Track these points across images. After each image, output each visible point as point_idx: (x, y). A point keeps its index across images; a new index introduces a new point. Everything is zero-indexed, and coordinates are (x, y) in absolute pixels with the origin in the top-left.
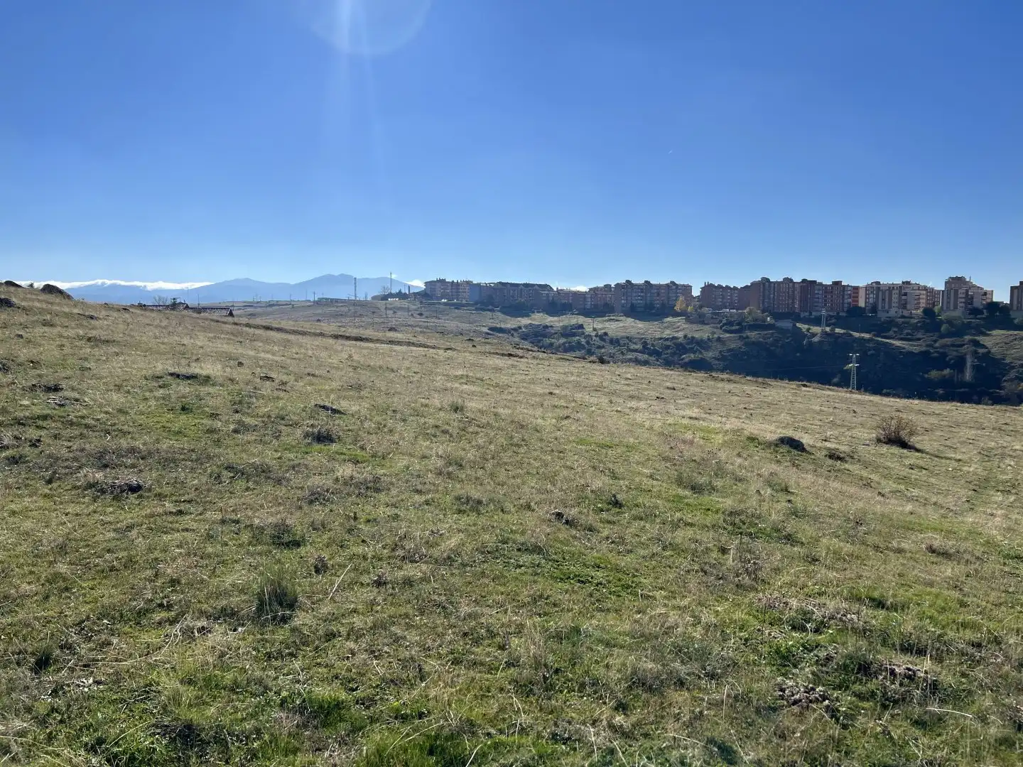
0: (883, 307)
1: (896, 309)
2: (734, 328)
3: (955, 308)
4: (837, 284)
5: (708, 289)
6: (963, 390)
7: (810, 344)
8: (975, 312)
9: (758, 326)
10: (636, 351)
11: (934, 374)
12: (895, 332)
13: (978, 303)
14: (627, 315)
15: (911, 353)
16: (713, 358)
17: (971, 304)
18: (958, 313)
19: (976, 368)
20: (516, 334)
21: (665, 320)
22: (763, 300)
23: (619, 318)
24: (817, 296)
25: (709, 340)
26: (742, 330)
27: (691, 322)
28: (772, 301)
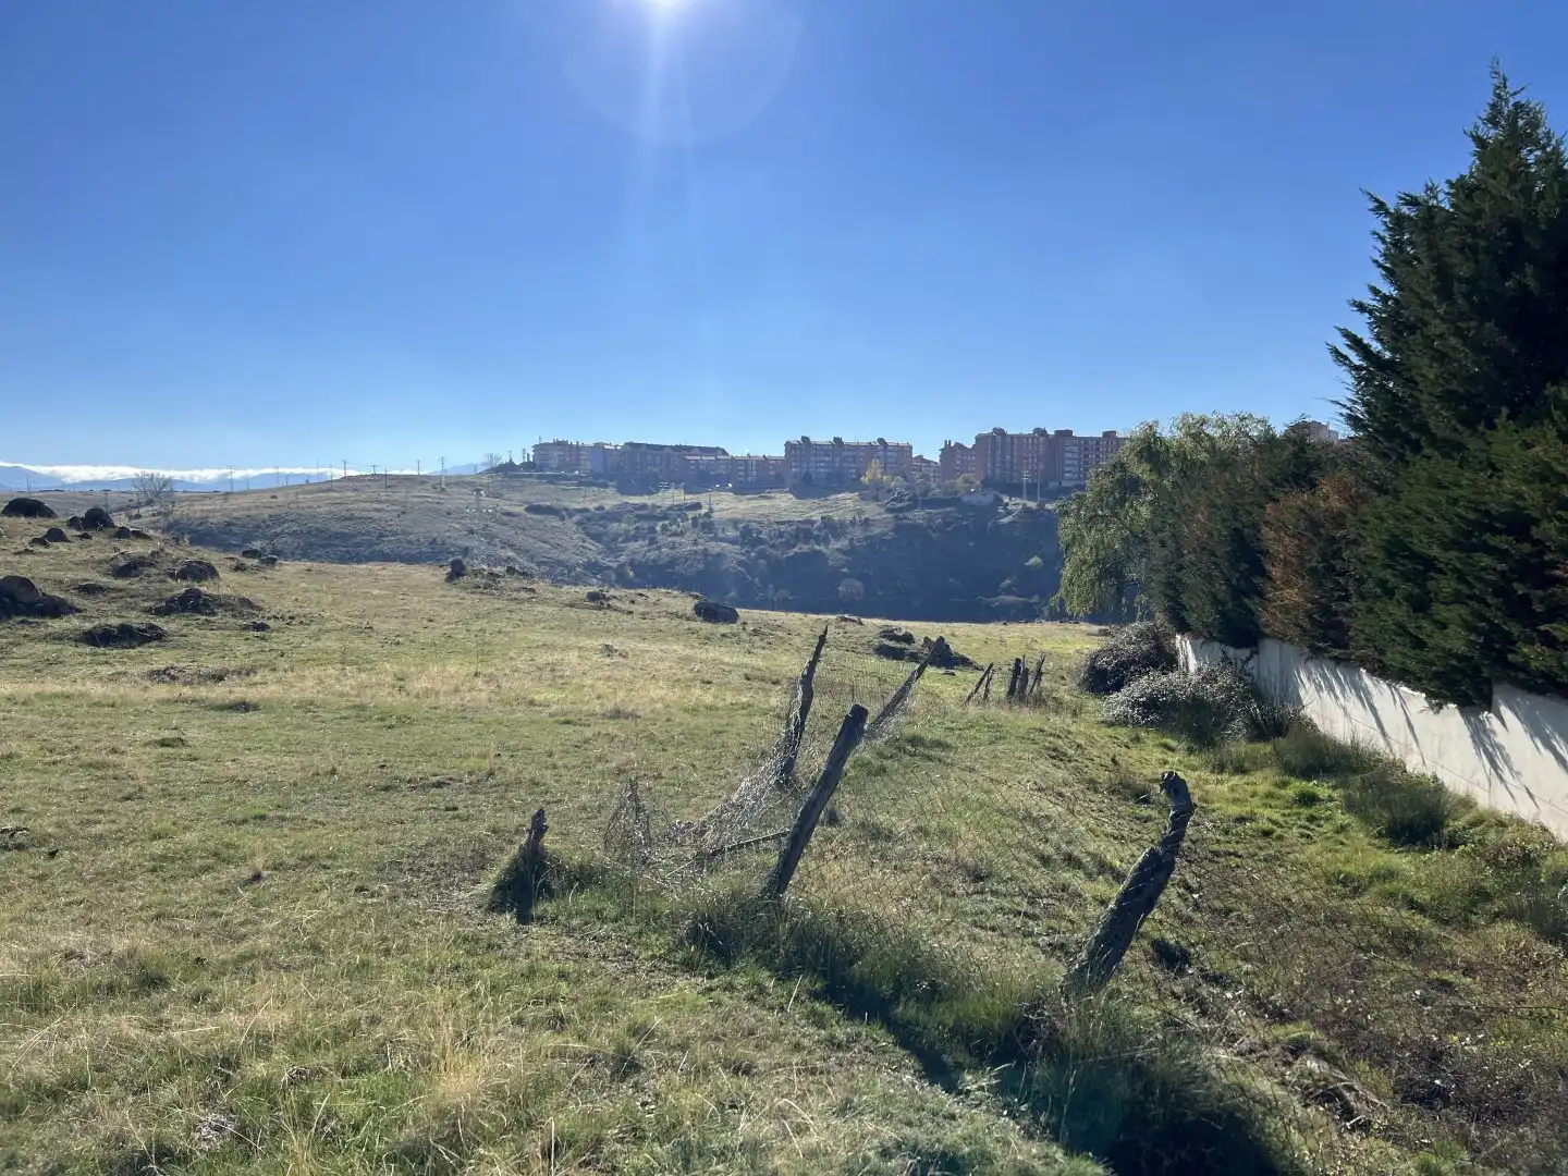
2: (900, 505)
4: (1109, 435)
5: (947, 451)
9: (946, 500)
20: (577, 518)
21: (833, 497)
22: (994, 464)
23: (778, 495)
24: (1069, 455)
25: (853, 523)
26: (909, 508)
27: (863, 498)
28: (1008, 466)
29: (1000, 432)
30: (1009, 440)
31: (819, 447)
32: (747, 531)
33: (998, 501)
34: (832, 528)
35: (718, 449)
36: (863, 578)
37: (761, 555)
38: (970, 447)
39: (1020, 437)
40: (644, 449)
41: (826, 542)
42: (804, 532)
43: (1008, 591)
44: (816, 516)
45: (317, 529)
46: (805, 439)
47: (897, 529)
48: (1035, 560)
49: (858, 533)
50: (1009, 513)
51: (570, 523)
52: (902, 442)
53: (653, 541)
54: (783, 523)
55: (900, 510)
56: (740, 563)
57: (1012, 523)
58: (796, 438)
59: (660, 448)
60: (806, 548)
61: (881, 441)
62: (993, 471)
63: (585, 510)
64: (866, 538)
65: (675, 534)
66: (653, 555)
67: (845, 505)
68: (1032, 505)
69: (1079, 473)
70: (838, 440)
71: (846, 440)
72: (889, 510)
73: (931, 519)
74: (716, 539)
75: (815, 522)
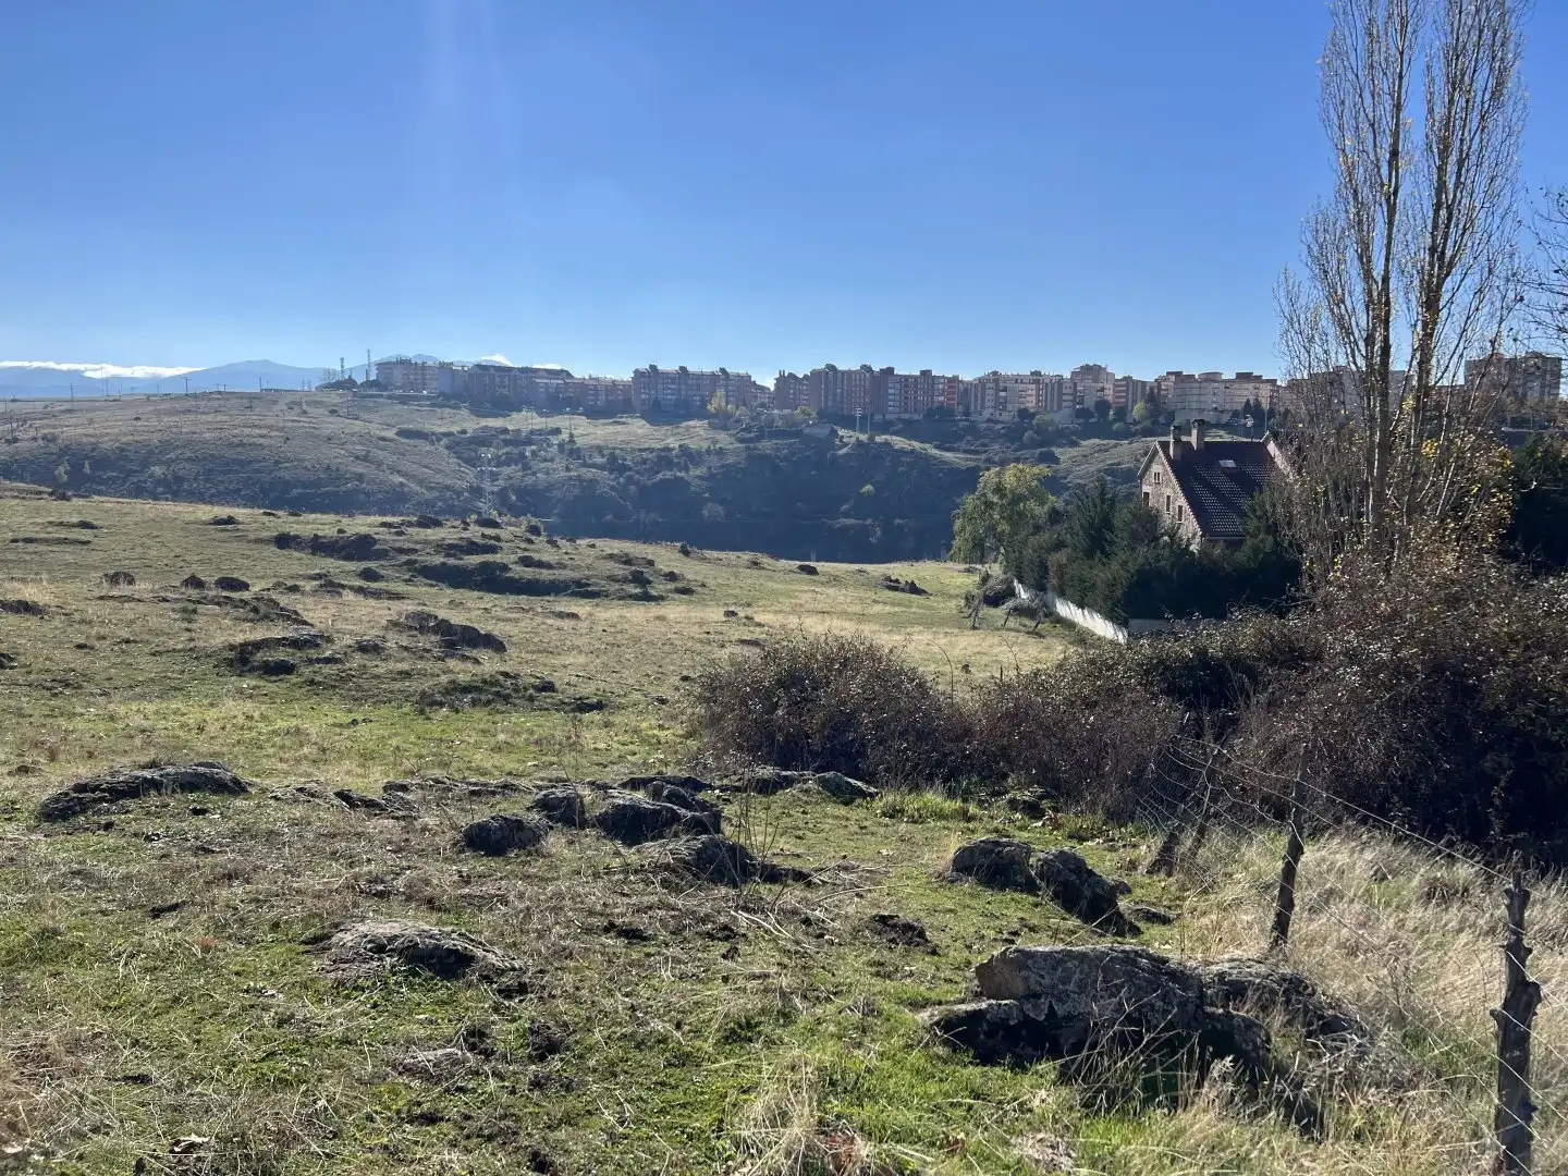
0: (976, 407)
1: (992, 410)
2: (749, 435)
3: (1060, 408)
4: (926, 373)
5: (785, 381)
8: (1083, 413)
9: (791, 431)
10: (594, 466)
12: (967, 442)
13: (1091, 402)
14: (642, 416)
15: (957, 471)
16: (698, 476)
18: (1061, 418)
20: (445, 441)
21: (685, 424)
22: (826, 397)
23: (630, 420)
24: (891, 391)
25: (708, 451)
26: (758, 439)
27: (713, 427)
28: (838, 399)
29: (832, 368)
30: (839, 375)
31: (666, 375)
32: (613, 458)
33: (834, 433)
34: (689, 456)
35: (562, 371)
36: (723, 502)
37: (630, 480)
38: (801, 376)
39: (849, 373)
40: (492, 371)
41: (687, 469)
42: (664, 459)
43: (846, 515)
44: (673, 443)
45: (212, 455)
46: (653, 368)
47: (750, 458)
48: (869, 488)
49: (714, 461)
50: (846, 445)
51: (441, 448)
52: (742, 372)
53: (526, 467)
54: (645, 450)
55: (750, 440)
56: (612, 488)
57: (847, 454)
58: (644, 366)
59: (509, 369)
60: (669, 475)
61: (723, 370)
62: (826, 403)
63: (450, 434)
64: (722, 467)
65: (545, 460)
66: (529, 480)
67: (697, 434)
68: (864, 437)
69: (900, 407)
70: (683, 369)
71: (691, 368)
72: (741, 441)
73: (778, 450)
74: (585, 465)
75: (673, 449)
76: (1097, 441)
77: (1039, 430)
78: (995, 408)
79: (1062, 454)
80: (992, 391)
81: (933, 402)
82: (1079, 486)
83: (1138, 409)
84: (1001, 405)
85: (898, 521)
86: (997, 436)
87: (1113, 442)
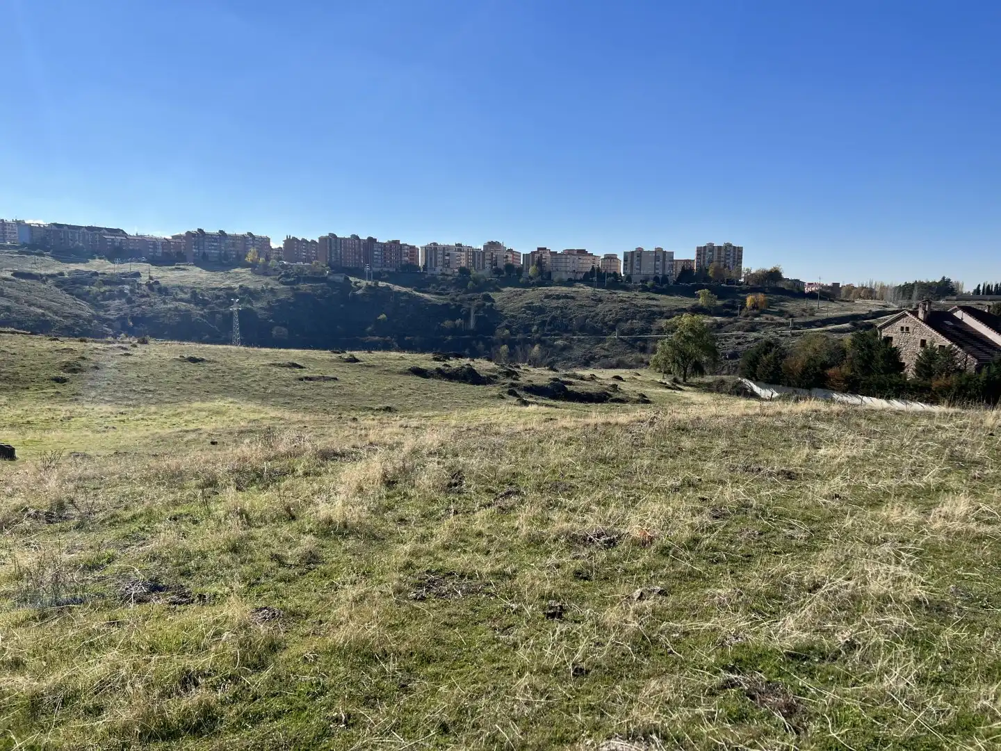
0: (431, 265)
1: (441, 267)
2: (289, 280)
3: (484, 268)
4: (395, 242)
5: (291, 242)
6: (467, 336)
7: (355, 296)
8: (498, 271)
9: (316, 278)
10: (182, 300)
11: (448, 323)
12: (434, 287)
13: (501, 264)
14: (197, 264)
15: (435, 306)
16: (261, 308)
17: (496, 264)
18: (485, 273)
19: (478, 319)
20: (50, 281)
21: (233, 271)
22: (331, 255)
23: (188, 267)
24: (376, 253)
25: (263, 290)
26: (297, 282)
27: (256, 273)
28: (339, 257)
29: (334, 236)
30: (338, 241)
31: (211, 236)
32: (194, 294)
33: (347, 279)
34: (250, 294)
35: (118, 231)
36: (284, 325)
37: (213, 311)
39: (345, 239)
40: (66, 228)
41: (251, 303)
42: (231, 295)
43: (372, 334)
44: (232, 284)
46: (201, 231)
47: (296, 295)
48: (383, 316)
49: (270, 297)
50: (361, 288)
51: (52, 286)
52: (264, 235)
53: (129, 301)
54: (212, 289)
55: (292, 283)
56: (202, 316)
57: (363, 295)
58: (194, 229)
61: (250, 234)
62: (331, 259)
63: (52, 276)
64: (278, 301)
68: (370, 283)
69: (382, 263)
70: (222, 232)
71: (227, 232)
72: (285, 284)
73: (313, 290)
74: (175, 299)
75: (235, 288)
76: (512, 289)
77: (476, 281)
78: (443, 266)
79: (495, 296)
80: (440, 256)
81: (401, 261)
82: (513, 316)
83: (532, 270)
84: (447, 264)
85: (407, 338)
86: (450, 284)
87: (523, 289)
